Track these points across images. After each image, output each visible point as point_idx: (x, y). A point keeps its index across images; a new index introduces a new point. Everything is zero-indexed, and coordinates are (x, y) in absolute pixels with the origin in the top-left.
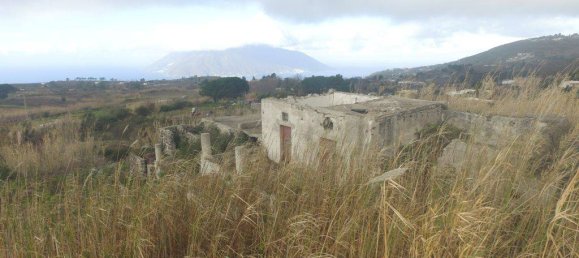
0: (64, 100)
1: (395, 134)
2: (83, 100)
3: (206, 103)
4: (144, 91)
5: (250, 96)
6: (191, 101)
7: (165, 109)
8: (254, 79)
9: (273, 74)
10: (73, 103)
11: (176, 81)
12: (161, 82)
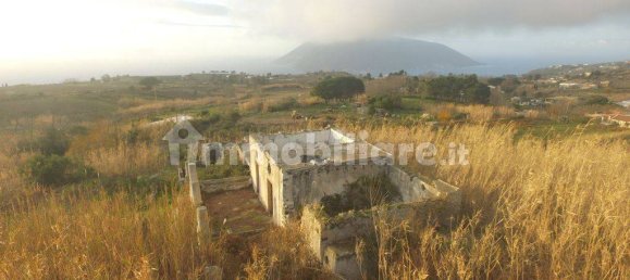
0: (196, 93)
1: (315, 184)
2: (213, 93)
3: (314, 105)
4: (266, 86)
5: (360, 98)
6: (299, 101)
7: (273, 109)
8: (381, 75)
9: (402, 72)
10: (202, 97)
11: (301, 76)
12: (286, 77)
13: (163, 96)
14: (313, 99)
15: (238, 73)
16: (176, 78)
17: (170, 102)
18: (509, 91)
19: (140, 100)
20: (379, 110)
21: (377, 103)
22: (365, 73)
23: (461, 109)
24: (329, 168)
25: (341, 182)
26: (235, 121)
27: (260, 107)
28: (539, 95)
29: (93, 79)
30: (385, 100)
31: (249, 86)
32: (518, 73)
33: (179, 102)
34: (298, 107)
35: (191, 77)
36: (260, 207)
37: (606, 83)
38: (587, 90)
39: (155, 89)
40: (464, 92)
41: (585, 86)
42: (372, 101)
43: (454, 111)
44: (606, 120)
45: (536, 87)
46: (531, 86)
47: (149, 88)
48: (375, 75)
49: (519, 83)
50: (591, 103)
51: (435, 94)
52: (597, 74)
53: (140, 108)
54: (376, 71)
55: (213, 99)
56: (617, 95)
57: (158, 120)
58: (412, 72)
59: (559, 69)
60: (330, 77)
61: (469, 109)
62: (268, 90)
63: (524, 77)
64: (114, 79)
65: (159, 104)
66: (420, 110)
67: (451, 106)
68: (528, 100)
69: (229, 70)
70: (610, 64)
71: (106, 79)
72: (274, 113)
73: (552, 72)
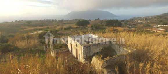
0: (43, 25)
1: (92, 50)
2: (47, 25)
3: (77, 28)
4: (63, 23)
5: (89, 26)
6: (73, 27)
7: (65, 29)
8: (93, 20)
9: (99, 19)
10: (45, 26)
11: (72, 20)
12: (68, 20)
13: (34, 26)
14: (76, 26)
15: (54, 19)
16: (37, 21)
17: (36, 28)
18: (126, 23)
19: (27, 27)
20: (94, 29)
21: (93, 27)
22: (89, 19)
23: (115, 28)
24: (95, 45)
25: (98, 49)
26: (56, 32)
27: (62, 28)
28: (133, 24)
29: (12, 21)
30: (95, 26)
31: (57, 23)
32: (128, 19)
33: (38, 27)
34: (72, 28)
35: (41, 21)
36: (73, 56)
37: (149, 21)
38: (145, 23)
39: (31, 24)
40: (115, 24)
41: (144, 22)
42: (92, 27)
43: (113, 29)
44: (151, 30)
45: (132, 22)
46: (131, 22)
47: (29, 24)
48: (91, 20)
49: (128, 21)
50: (146, 26)
51: (108, 24)
52: (147, 19)
53: (27, 29)
54: (91, 18)
55: (48, 26)
56: (152, 24)
57: (33, 32)
58: (101, 19)
59: (137, 18)
60: (79, 20)
61: (117, 28)
62: (63, 24)
63: (129, 20)
64: (19, 21)
65: (32, 28)
66: (105, 29)
67: (113, 27)
68: (131, 26)
69: (52, 19)
70: (149, 17)
71: (16, 21)
72: (66, 30)
73: (136, 19)
